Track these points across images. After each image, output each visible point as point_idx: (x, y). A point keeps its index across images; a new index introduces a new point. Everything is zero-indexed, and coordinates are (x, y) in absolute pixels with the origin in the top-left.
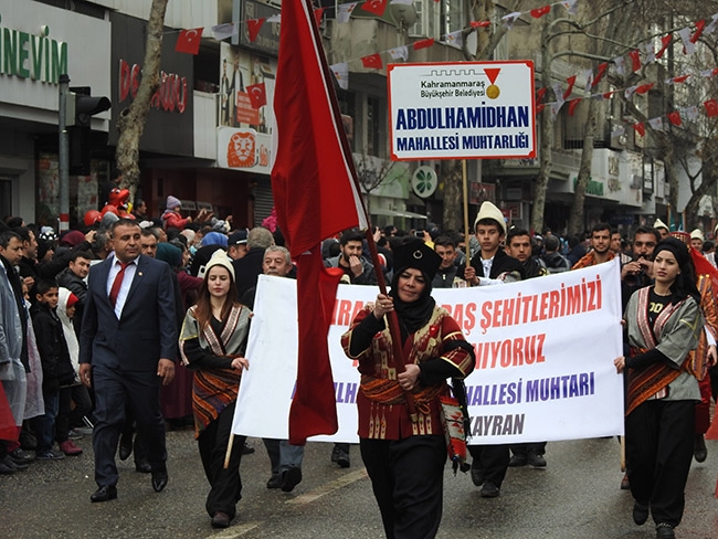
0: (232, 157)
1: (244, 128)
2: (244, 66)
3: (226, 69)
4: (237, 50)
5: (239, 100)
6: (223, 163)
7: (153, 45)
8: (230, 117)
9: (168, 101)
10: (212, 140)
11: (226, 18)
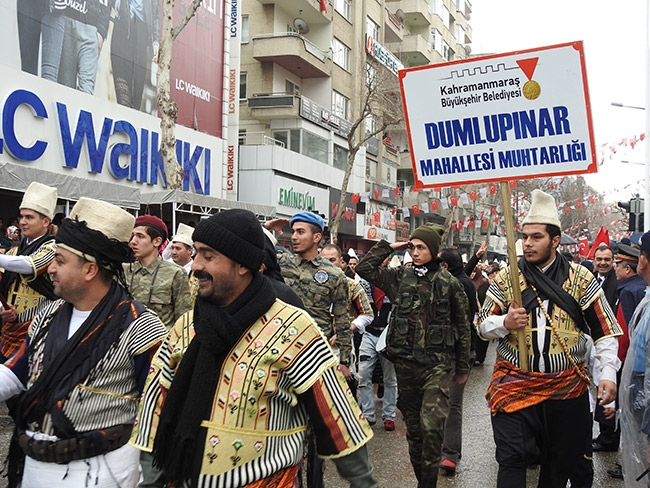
0: (369, 236)
1: (373, 226)
2: (374, 205)
3: (367, 207)
4: (371, 200)
5: (372, 217)
6: (366, 238)
7: (343, 198)
8: (368, 222)
9: (348, 218)
10: (362, 230)
11: (368, 190)
